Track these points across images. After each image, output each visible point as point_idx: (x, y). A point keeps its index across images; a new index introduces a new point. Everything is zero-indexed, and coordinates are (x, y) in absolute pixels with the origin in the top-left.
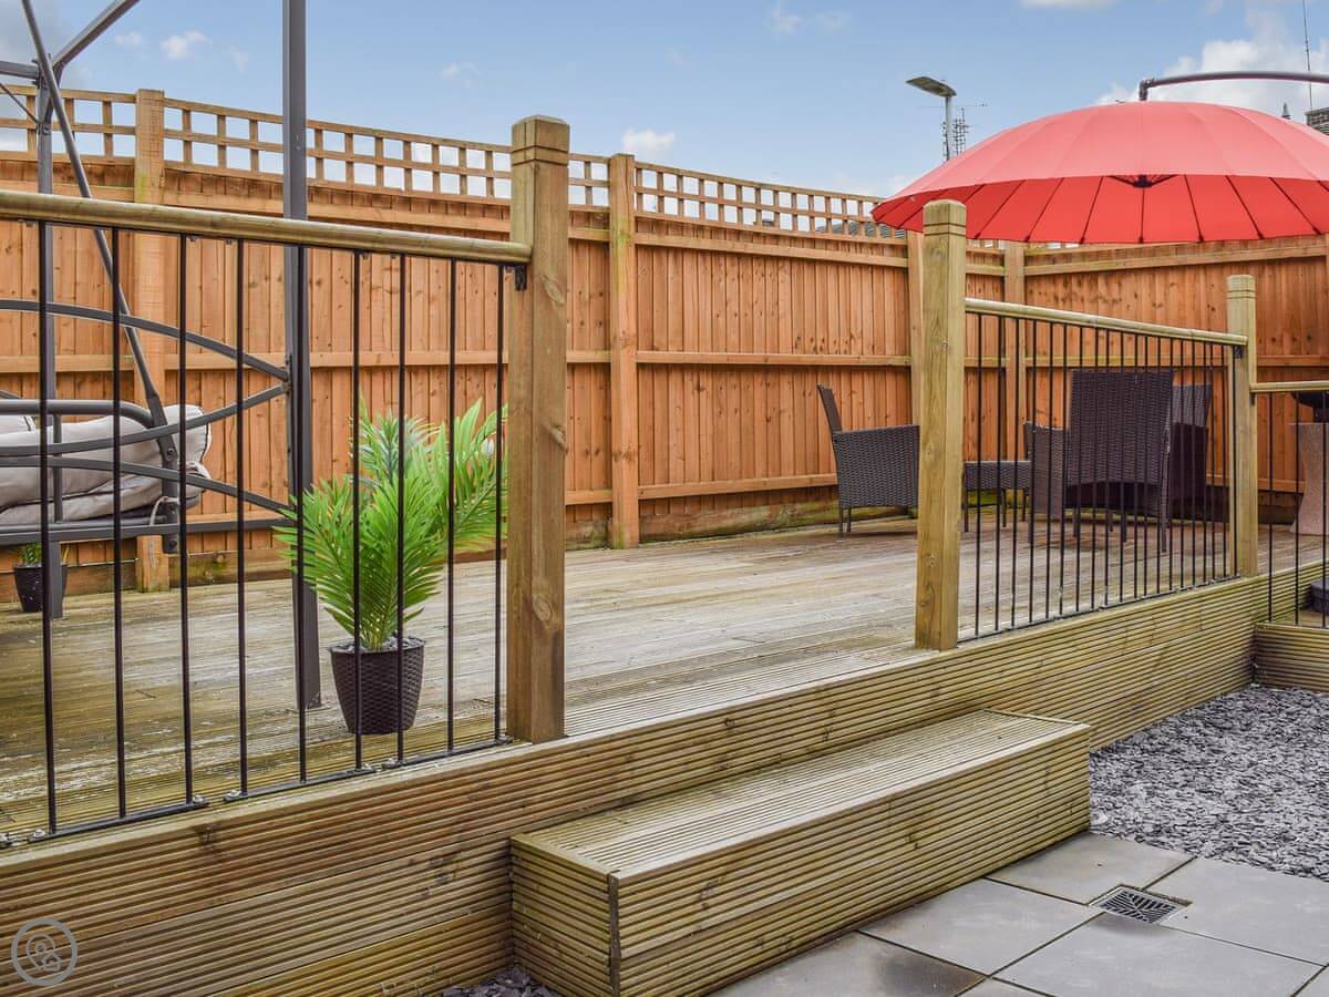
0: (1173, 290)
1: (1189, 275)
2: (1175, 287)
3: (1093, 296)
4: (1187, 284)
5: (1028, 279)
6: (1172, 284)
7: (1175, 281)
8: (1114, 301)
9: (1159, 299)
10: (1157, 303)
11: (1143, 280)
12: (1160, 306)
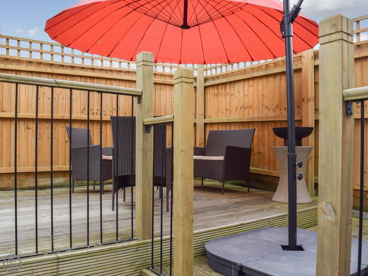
0: (251, 88)
1: (256, 81)
2: (251, 87)
3: (225, 94)
4: (255, 86)
5: (206, 87)
6: (251, 86)
7: (251, 85)
8: (232, 95)
9: (246, 93)
10: (245, 94)
11: (241, 85)
12: (247, 95)
